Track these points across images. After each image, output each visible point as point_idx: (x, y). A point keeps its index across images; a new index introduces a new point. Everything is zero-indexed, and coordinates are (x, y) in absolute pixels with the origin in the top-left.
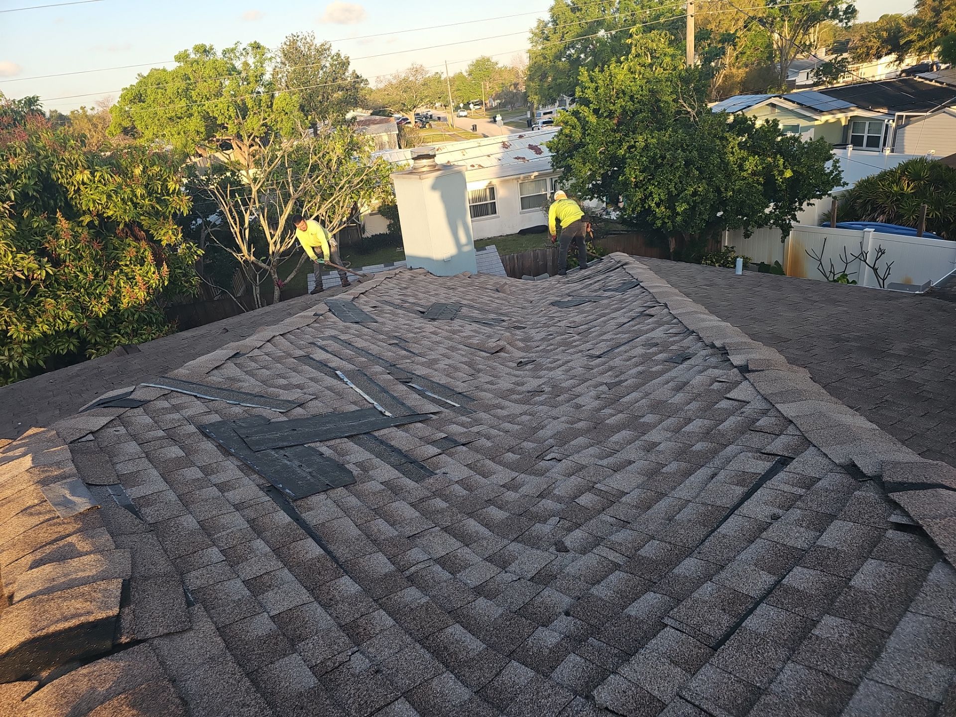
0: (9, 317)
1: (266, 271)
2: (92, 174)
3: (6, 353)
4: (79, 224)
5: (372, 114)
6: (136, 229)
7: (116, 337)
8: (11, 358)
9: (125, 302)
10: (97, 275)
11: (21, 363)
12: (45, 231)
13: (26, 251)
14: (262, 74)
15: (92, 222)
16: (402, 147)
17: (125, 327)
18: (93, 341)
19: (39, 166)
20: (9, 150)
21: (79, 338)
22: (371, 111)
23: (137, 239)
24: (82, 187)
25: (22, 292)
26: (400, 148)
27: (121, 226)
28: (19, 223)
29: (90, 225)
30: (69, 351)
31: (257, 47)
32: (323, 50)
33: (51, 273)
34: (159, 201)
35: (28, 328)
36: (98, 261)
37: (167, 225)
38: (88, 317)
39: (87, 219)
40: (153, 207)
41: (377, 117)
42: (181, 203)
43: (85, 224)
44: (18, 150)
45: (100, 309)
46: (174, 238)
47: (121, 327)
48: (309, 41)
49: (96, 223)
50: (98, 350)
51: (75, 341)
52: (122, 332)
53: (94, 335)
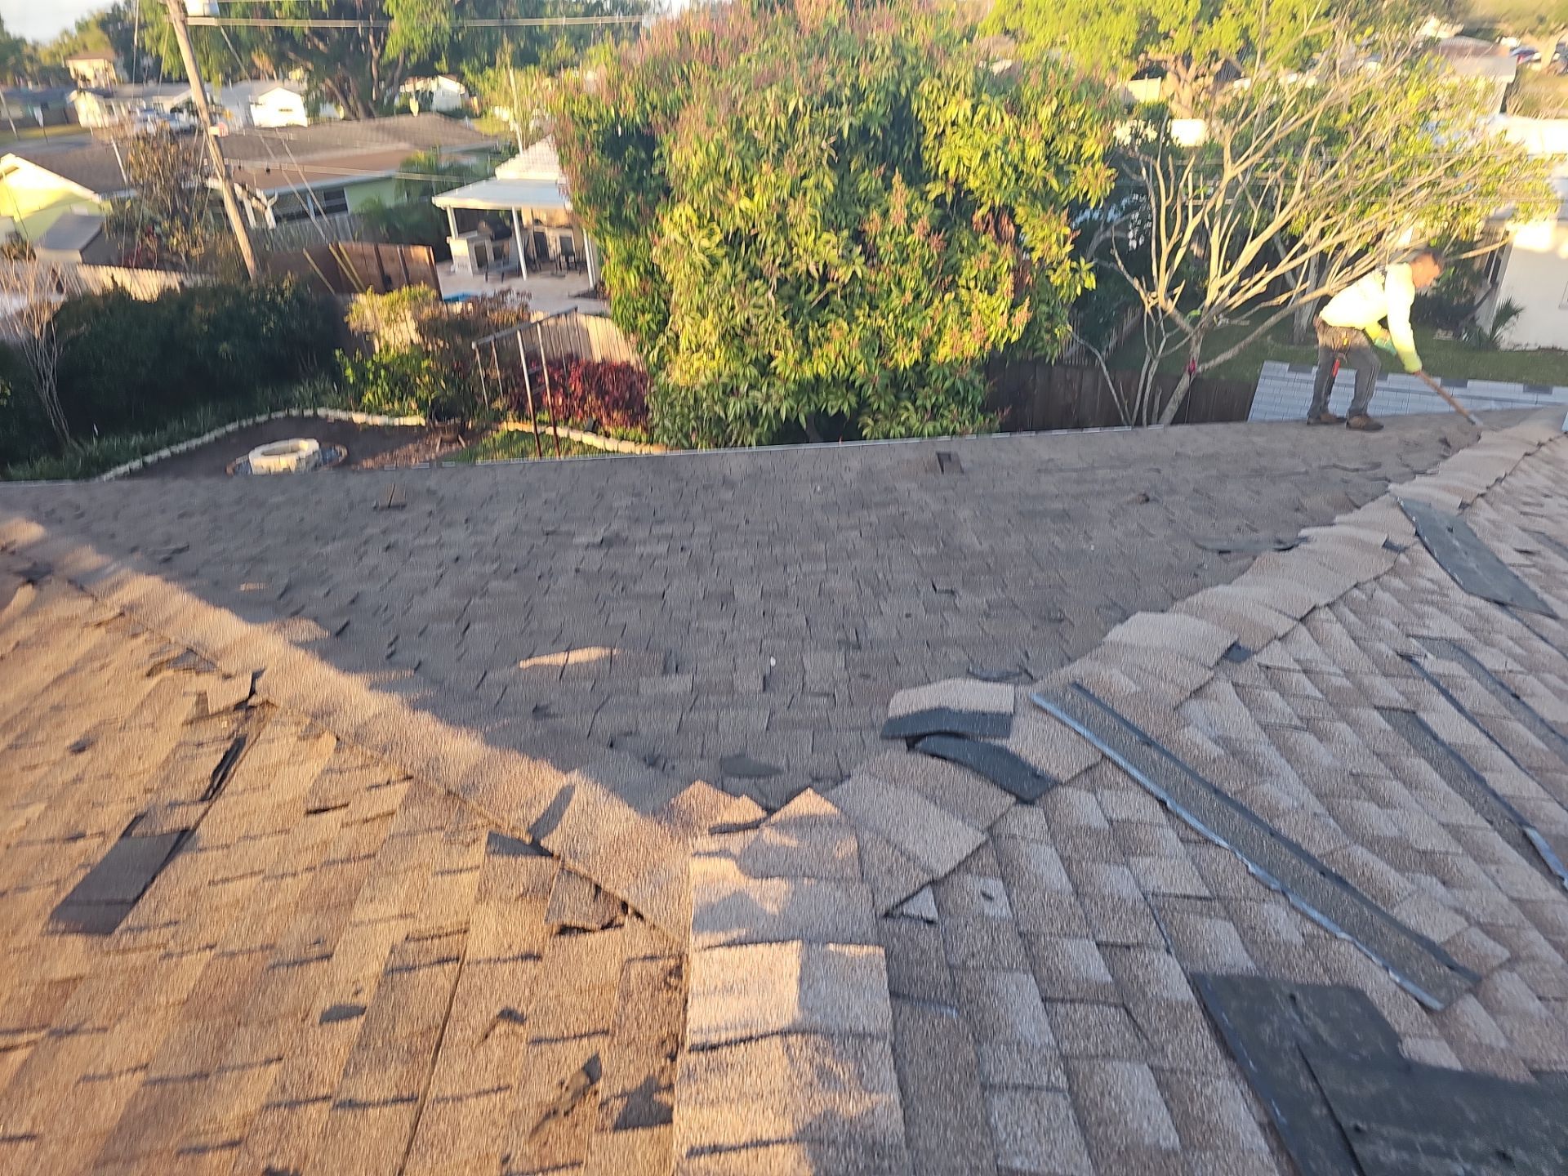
0: (784, 337)
1: (1183, 334)
2: (974, 109)
3: (764, 389)
4: (923, 196)
5: (1458, 35)
6: (1005, 220)
7: (907, 409)
8: (768, 398)
9: (943, 353)
10: (917, 296)
11: (777, 412)
12: (871, 200)
13: (838, 230)
15: (943, 196)
16: (1510, 109)
17: (925, 398)
18: (875, 406)
19: (898, 84)
20: (866, 47)
21: (859, 395)
22: (1459, 28)
23: (1000, 238)
24: (949, 131)
25: (811, 296)
26: (1503, 110)
27: (984, 210)
28: (841, 178)
29: (939, 201)
30: (840, 413)
33: (860, 275)
34: (1060, 172)
35: (799, 362)
36: (927, 272)
37: (1054, 224)
38: (884, 366)
39: (935, 189)
40: (1045, 183)
41: (1470, 42)
42: (1092, 181)
43: (932, 197)
44: (878, 51)
45: (905, 357)
46: (1055, 248)
47: (921, 393)
49: (949, 199)
50: (876, 421)
51: (853, 399)
52: (919, 403)
53: (880, 397)
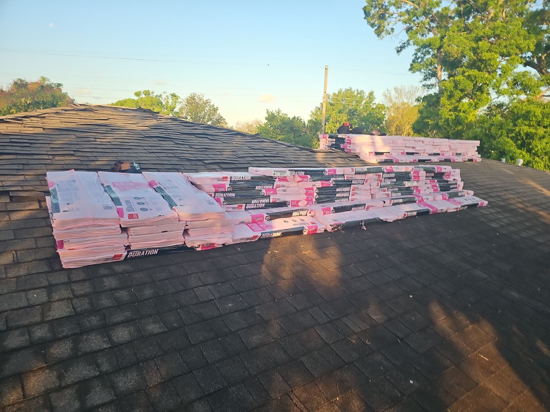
14: (174, 108)
31: (174, 95)
32: (207, 102)
48: (201, 98)
